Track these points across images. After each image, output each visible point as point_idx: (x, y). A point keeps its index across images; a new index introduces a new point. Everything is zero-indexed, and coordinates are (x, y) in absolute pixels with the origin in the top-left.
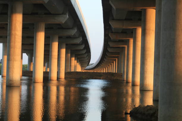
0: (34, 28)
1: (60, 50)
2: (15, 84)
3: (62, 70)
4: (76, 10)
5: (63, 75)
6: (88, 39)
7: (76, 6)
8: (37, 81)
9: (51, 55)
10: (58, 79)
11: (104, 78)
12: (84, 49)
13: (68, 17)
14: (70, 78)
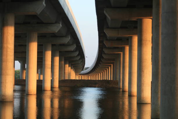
0: (26, 37)
1: (53, 58)
2: (8, 100)
3: (56, 79)
4: (69, 18)
5: (56, 84)
6: (82, 46)
7: (70, 14)
8: (30, 93)
9: (44, 65)
10: (52, 88)
11: (99, 86)
12: (78, 55)
13: (61, 26)
14: (64, 86)
